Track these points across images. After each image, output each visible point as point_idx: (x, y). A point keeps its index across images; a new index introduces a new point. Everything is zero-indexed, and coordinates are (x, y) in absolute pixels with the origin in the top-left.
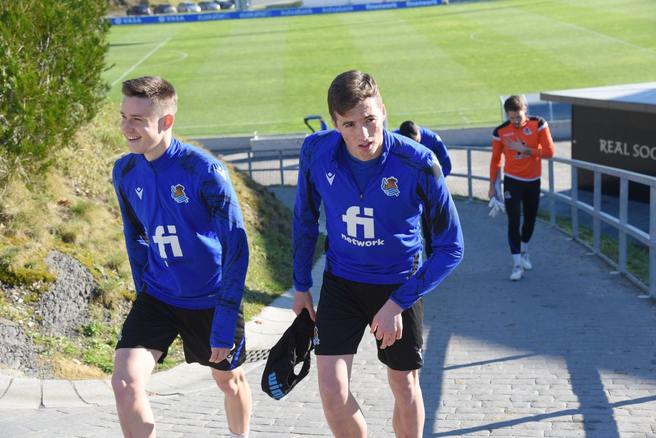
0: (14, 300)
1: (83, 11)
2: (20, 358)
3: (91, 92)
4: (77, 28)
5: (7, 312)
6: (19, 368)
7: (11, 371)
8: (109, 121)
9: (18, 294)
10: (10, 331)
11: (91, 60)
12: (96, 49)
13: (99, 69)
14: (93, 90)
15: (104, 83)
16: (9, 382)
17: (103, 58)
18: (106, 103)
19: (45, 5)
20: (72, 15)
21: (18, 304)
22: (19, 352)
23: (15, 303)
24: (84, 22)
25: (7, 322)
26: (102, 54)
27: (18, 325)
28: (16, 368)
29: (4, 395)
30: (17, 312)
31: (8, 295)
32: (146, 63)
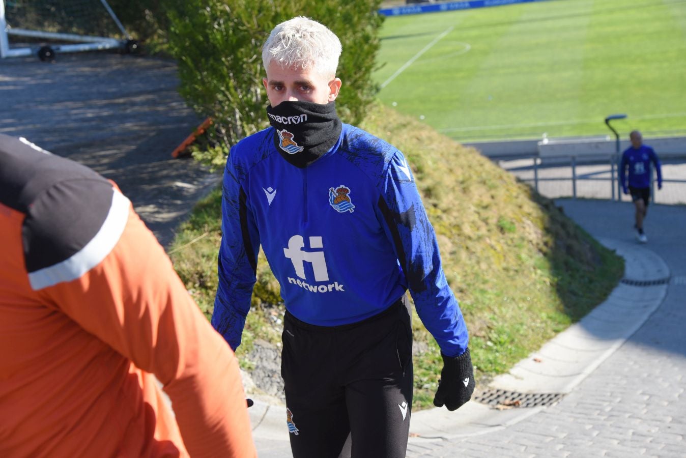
0: (273, 321)
1: (355, 6)
2: (277, 384)
3: (359, 95)
4: (347, 26)
5: (265, 333)
6: (276, 395)
7: (267, 397)
8: (378, 126)
9: (276, 314)
10: (268, 354)
11: (360, 59)
12: (366, 47)
13: (368, 70)
14: (362, 93)
15: (374, 83)
16: (265, 410)
17: (373, 57)
18: (376, 106)
19: (316, 3)
20: (344, 11)
21: (276, 325)
22: (276, 378)
23: (274, 324)
24: (356, 19)
25: (265, 344)
26: (372, 53)
27: (275, 348)
28: (273, 394)
29: (260, 423)
30: (276, 334)
31: (267, 315)
32: (423, 57)
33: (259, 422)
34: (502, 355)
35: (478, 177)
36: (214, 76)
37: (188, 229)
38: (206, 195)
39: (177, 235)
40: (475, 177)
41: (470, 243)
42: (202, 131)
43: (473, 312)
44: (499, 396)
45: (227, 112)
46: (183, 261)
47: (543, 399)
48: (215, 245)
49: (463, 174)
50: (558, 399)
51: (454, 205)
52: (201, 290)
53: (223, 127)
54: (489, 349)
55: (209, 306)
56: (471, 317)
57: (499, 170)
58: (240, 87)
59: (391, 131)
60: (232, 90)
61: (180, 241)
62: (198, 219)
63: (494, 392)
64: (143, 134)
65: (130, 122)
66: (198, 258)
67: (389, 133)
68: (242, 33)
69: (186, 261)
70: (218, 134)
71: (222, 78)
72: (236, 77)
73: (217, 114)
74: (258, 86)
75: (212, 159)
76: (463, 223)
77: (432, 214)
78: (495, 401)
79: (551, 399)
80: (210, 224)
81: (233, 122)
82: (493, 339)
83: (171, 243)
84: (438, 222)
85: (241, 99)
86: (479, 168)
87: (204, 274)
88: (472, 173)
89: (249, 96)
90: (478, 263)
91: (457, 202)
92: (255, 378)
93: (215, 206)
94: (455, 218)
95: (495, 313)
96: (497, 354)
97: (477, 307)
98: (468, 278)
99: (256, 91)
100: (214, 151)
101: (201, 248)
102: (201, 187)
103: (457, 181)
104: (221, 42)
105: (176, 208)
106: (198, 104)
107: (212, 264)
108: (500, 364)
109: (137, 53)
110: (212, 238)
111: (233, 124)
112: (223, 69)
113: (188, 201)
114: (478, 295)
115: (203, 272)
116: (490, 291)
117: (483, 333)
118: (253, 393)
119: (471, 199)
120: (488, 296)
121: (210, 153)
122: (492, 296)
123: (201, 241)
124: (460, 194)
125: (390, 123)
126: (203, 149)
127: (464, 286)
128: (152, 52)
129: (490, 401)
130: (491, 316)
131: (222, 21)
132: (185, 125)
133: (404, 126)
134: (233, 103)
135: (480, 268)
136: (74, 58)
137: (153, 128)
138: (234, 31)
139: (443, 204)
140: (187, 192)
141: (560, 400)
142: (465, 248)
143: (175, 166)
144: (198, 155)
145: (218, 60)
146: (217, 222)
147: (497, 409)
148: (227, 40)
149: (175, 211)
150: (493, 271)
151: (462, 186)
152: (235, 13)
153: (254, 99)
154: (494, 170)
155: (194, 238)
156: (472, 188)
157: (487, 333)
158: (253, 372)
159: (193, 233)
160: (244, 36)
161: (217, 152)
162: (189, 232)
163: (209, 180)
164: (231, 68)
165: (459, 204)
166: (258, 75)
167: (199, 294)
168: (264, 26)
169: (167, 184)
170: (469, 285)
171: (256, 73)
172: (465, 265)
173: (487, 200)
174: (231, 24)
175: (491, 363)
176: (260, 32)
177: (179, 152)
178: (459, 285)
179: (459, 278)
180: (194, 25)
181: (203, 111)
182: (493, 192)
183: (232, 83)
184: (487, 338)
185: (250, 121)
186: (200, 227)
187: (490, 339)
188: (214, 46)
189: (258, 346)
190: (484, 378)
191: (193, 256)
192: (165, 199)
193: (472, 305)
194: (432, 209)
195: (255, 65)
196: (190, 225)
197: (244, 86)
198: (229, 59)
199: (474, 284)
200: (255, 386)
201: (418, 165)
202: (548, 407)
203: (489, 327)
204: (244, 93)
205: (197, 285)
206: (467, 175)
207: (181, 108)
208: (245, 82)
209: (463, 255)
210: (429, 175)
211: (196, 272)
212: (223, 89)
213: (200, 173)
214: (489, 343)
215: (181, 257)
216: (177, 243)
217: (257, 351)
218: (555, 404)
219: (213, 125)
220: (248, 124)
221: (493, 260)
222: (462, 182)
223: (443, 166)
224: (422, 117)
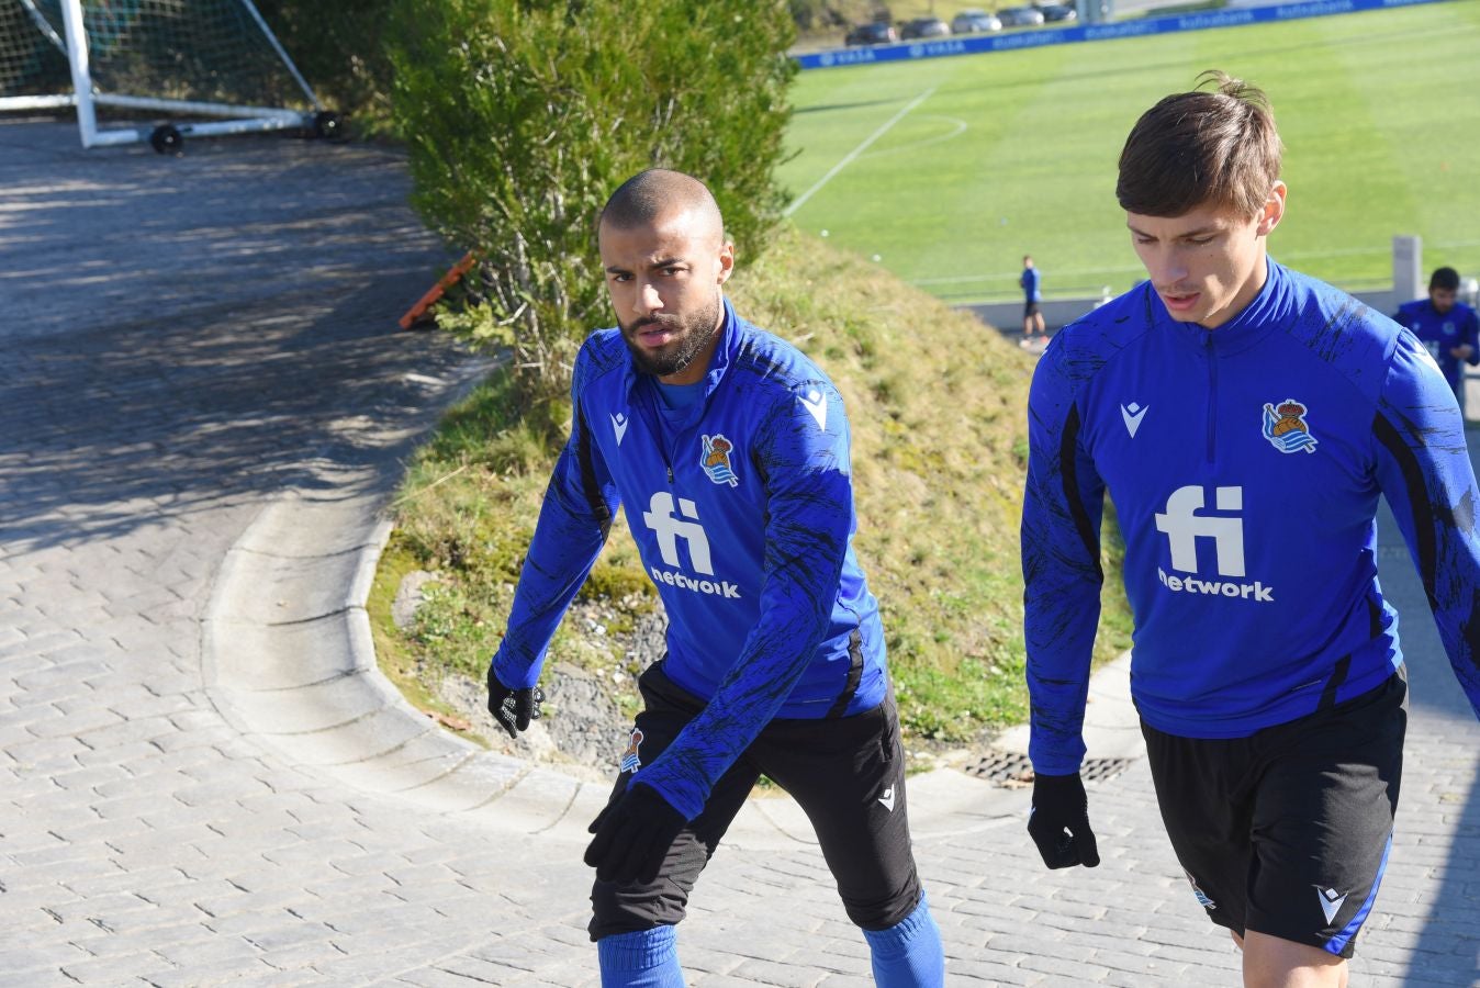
0: (589, 629)
1: (743, 41)
2: (597, 744)
3: (752, 208)
4: (728, 78)
5: (575, 652)
6: (594, 764)
7: (578, 768)
8: (788, 268)
9: (596, 617)
10: (580, 689)
11: (753, 141)
12: (764, 118)
13: (767, 162)
14: (757, 204)
15: (780, 188)
16: (574, 790)
17: (779, 138)
18: (785, 231)
19: (668, 35)
20: (721, 51)
21: (595, 636)
22: (594, 733)
23: (590, 634)
24: (743, 65)
25: (575, 672)
26: (777, 129)
27: (594, 678)
28: (590, 763)
29: (564, 814)
30: (594, 653)
31: (577, 618)
32: (878, 145)
33: (562, 811)
34: (1018, 690)
35: (977, 363)
36: (476, 172)
37: (429, 458)
38: (465, 396)
39: (409, 471)
40: (971, 365)
41: (960, 486)
42: (456, 278)
43: (965, 612)
44: (1010, 765)
45: (502, 239)
46: (421, 519)
47: (1091, 769)
48: (481, 488)
49: (949, 358)
50: (1120, 768)
51: (931, 416)
52: (453, 571)
53: (494, 267)
54: (994, 680)
55: (469, 602)
56: (962, 622)
57: (1016, 351)
58: (527, 193)
59: (814, 279)
60: (511, 198)
61: (415, 481)
62: (448, 440)
63: (1002, 757)
64: (346, 285)
65: (322, 264)
66: (450, 513)
67: (809, 283)
68: (529, 91)
69: (426, 518)
70: (486, 282)
71: (492, 176)
72: (517, 174)
73: (482, 243)
74: (559, 190)
75: (473, 327)
76: (948, 448)
77: (889, 431)
78: (1004, 773)
79: (1105, 769)
80: (472, 450)
81: (514, 257)
82: (1002, 662)
83: (399, 485)
84: (900, 446)
85: (527, 215)
86: (978, 348)
87: (459, 543)
88: (966, 355)
89: (543, 208)
90: (976, 521)
91: (936, 410)
92: (555, 734)
93: (479, 416)
94: (933, 439)
95: (1006, 615)
96: (1010, 689)
97: (971, 603)
98: (957, 550)
99: (556, 200)
100: (477, 312)
101: (454, 495)
102: (454, 382)
103: (937, 371)
104: (489, 107)
105: (408, 421)
106: (447, 225)
107: (475, 524)
108: (1013, 707)
109: (336, 138)
110: (473, 476)
111: (513, 263)
112: (493, 158)
113: (430, 409)
114: (974, 581)
115: (459, 538)
116: (997, 573)
117: (984, 651)
118: (552, 761)
119: (963, 404)
120: (994, 584)
121: (470, 316)
122: (1001, 584)
123: (453, 480)
124: (944, 395)
125: (812, 264)
126: (456, 309)
127: (947, 564)
128: (364, 136)
129: (994, 773)
130: (1000, 619)
131: (490, 69)
132: (425, 268)
133: (839, 268)
134: (512, 222)
135: (978, 531)
136: (217, 148)
137: (365, 274)
138: (513, 86)
139: (910, 415)
140: (429, 391)
141: (1122, 771)
142: (951, 495)
143: (405, 344)
144: (446, 320)
145: (483, 141)
146: (483, 446)
147: (1006, 787)
148: (500, 104)
149: (405, 428)
150: (1004, 538)
151: (947, 380)
152: (515, 52)
153: (552, 216)
154: (1007, 352)
155: (439, 475)
156: (965, 384)
157: (991, 653)
158: (552, 722)
159: (438, 466)
160: (531, 97)
161: (481, 314)
162: (431, 465)
163: (469, 370)
164: (508, 156)
165: (940, 413)
166: (559, 170)
167: (451, 579)
168: (569, 78)
169: (390, 376)
170: (958, 563)
171: (555, 165)
172: (951, 525)
173: (993, 406)
174: (508, 73)
175: (997, 706)
176: (562, 88)
177: (414, 318)
178: (940, 563)
179: (939, 550)
180: (439, 76)
181: (457, 239)
182: (1005, 392)
183: (510, 183)
184: (991, 660)
185: (545, 256)
186: (453, 455)
187: (996, 662)
188: (477, 116)
189: (562, 674)
190: (983, 732)
191: (439, 510)
192: (387, 405)
193: (963, 600)
194: (890, 422)
195: (553, 150)
196: (433, 453)
197: (533, 190)
198: (505, 138)
199: (966, 562)
200: (556, 749)
201: (863, 341)
202: (1100, 782)
203: (995, 641)
204: (533, 203)
205: (446, 563)
206: (956, 360)
207: (420, 238)
208: (535, 183)
209: (948, 507)
210: (884, 359)
211: (445, 538)
212: (493, 195)
213: (452, 357)
214: (995, 670)
215: (417, 511)
216: (410, 486)
217: (560, 684)
218: (1112, 778)
219: (476, 266)
220: (540, 260)
221: (1003, 517)
222: (947, 374)
223: (911, 343)
224: (877, 258)
